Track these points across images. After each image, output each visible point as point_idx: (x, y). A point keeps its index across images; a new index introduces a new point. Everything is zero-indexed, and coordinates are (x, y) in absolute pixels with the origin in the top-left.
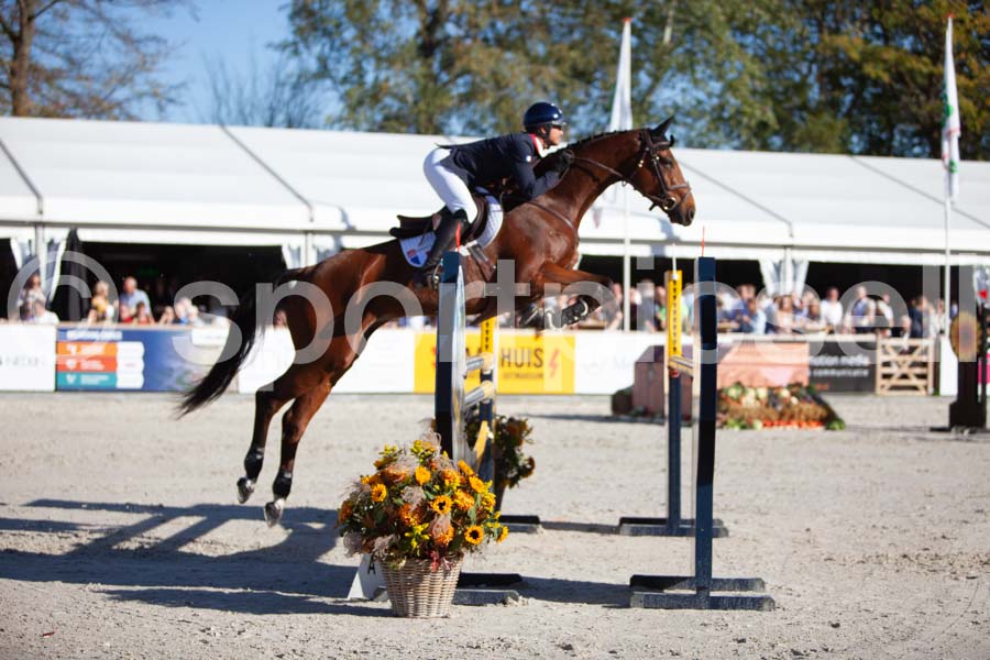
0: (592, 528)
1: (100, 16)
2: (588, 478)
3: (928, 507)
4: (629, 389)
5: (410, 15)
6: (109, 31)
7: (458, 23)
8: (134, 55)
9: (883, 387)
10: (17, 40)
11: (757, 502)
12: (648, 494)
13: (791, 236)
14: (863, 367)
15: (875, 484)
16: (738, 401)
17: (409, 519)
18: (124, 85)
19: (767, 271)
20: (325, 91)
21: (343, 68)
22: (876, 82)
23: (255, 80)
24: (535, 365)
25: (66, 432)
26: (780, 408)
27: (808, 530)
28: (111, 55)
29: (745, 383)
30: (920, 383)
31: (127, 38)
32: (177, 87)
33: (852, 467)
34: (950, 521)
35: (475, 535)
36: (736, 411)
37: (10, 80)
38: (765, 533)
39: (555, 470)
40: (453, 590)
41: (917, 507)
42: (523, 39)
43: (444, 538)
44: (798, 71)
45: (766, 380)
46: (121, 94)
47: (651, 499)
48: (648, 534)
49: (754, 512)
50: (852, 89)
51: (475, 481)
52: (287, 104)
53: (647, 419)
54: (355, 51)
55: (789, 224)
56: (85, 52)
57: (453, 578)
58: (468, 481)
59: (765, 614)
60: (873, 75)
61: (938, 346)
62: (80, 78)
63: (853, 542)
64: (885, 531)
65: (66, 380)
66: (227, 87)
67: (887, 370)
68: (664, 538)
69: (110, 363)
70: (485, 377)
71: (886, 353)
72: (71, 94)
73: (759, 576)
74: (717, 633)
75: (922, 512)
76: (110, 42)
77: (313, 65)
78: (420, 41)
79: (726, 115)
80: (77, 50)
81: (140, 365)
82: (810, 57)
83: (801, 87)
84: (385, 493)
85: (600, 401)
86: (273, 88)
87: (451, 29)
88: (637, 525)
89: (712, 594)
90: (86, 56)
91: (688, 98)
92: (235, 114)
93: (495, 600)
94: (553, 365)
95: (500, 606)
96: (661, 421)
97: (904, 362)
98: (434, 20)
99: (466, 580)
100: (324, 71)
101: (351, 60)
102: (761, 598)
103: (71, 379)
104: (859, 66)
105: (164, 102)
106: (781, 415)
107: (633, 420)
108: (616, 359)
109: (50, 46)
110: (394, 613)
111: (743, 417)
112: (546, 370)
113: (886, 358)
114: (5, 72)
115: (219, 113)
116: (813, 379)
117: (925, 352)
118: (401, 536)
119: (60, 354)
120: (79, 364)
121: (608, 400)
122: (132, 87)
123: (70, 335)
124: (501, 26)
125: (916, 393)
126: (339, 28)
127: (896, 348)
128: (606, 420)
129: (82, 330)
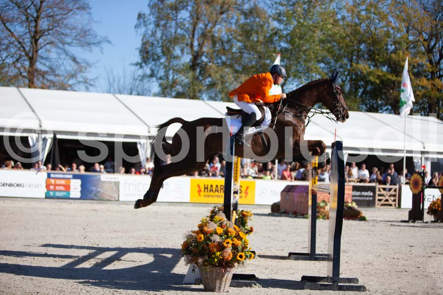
1: (65, 51)
2: (269, 237)
3: (413, 251)
4: (278, 202)
5: (188, 54)
6: (67, 57)
7: (206, 57)
8: (77, 66)
9: (378, 204)
12: (296, 244)
14: (370, 196)
15: (387, 241)
16: (324, 209)
17: (213, 250)
18: (73, 78)
20: (153, 82)
21: (161, 73)
22: (372, 83)
23: (125, 78)
25: (51, 214)
29: (327, 201)
30: (393, 203)
31: (74, 60)
32: (93, 80)
33: (375, 235)
34: (424, 256)
35: (241, 257)
36: (323, 212)
37: (28, 75)
38: (350, 260)
40: (230, 280)
41: (408, 251)
43: (229, 258)
46: (71, 82)
47: (298, 246)
48: (301, 260)
50: (363, 87)
51: (241, 234)
52: (137, 87)
53: (286, 215)
54: (165, 67)
57: (230, 276)
58: (238, 234)
59: (362, 293)
60: (373, 80)
61: (400, 188)
62: (56, 75)
64: (399, 260)
65: (49, 194)
66: (114, 80)
67: (380, 198)
68: (308, 261)
69: (67, 188)
70: (236, 193)
71: (379, 190)
72: (52, 82)
73: (356, 277)
75: (411, 253)
76: (67, 62)
77: (148, 72)
78: (191, 64)
80: (54, 64)
81: (79, 189)
82: (346, 73)
84: (203, 238)
85: (266, 208)
86: (132, 80)
87: (204, 59)
88: (296, 256)
89: (339, 284)
92: (116, 90)
93: (247, 285)
94: (246, 193)
95: (249, 288)
96: (294, 216)
97: (387, 195)
98: (196, 57)
99: (236, 277)
100: (152, 75)
101: (164, 70)
102: (360, 286)
103: (51, 194)
104: (365, 77)
105: (88, 86)
107: (280, 215)
108: (271, 191)
109: (44, 61)
110: (205, 290)
111: (325, 215)
112: (243, 194)
113: (380, 193)
114: (26, 72)
115: (110, 89)
116: (353, 200)
117: (395, 191)
118: (210, 257)
119: (48, 183)
120: (55, 188)
121: (270, 207)
122: (76, 79)
123: (52, 176)
124: (224, 58)
125: (391, 207)
126: (159, 58)
127: (384, 189)
128: (269, 215)
129: (56, 174)
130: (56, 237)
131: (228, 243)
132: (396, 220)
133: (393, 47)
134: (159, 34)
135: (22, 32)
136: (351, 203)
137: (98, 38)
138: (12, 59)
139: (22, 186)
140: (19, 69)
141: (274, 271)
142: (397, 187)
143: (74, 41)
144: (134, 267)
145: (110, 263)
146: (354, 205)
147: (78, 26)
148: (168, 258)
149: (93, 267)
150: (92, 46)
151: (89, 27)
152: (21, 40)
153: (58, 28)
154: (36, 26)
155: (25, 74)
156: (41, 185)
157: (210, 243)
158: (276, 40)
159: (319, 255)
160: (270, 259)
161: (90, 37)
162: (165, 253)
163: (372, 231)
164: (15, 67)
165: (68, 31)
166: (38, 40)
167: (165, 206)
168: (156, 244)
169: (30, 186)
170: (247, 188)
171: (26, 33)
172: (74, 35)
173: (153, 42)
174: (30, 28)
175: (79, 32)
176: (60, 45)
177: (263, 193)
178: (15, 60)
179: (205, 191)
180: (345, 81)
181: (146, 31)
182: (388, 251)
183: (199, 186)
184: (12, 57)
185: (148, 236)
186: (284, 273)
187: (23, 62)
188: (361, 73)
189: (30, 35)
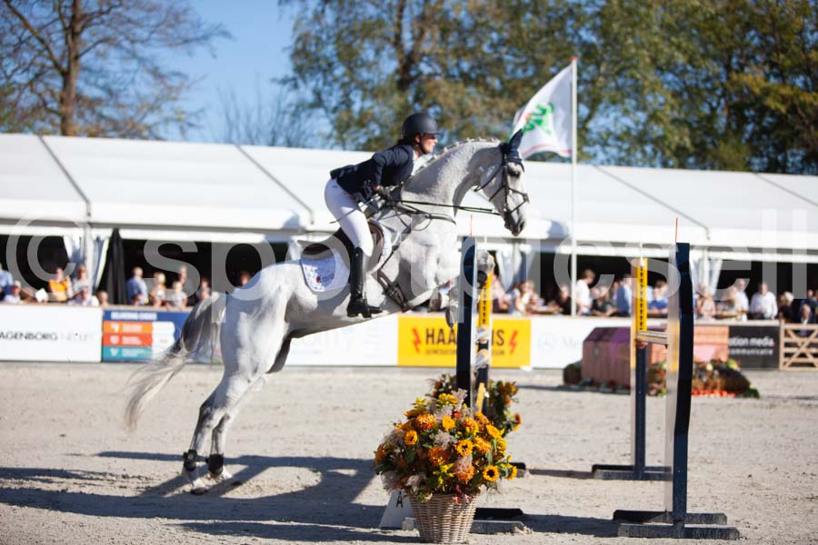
0: (570, 474)
1: (134, 55)
2: (556, 434)
4: (581, 361)
5: (391, 57)
6: (141, 68)
7: (429, 63)
8: (162, 87)
9: (785, 363)
10: (66, 75)
11: (701, 454)
12: (609, 447)
13: (708, 238)
14: (768, 347)
15: (795, 440)
17: (436, 460)
18: (153, 112)
20: (318, 118)
21: (333, 100)
22: (773, 113)
23: (260, 109)
24: (498, 344)
26: (705, 379)
27: (750, 476)
28: (144, 87)
30: (816, 361)
31: (157, 74)
32: (196, 114)
33: (773, 427)
35: (491, 473)
37: (60, 107)
38: (714, 478)
39: (526, 428)
40: (471, 520)
42: (484, 77)
43: (467, 476)
44: (709, 104)
46: (151, 119)
47: (613, 451)
48: (617, 478)
49: (701, 463)
50: (753, 120)
51: (491, 429)
52: (287, 129)
53: (594, 388)
54: (344, 85)
55: (706, 228)
56: (122, 83)
57: (471, 511)
58: (486, 430)
59: (732, 542)
60: (773, 107)
62: (119, 106)
63: (789, 485)
64: (814, 477)
65: (110, 353)
66: (238, 116)
67: (789, 350)
68: (631, 482)
69: (146, 339)
70: (482, 346)
71: (787, 334)
72: (110, 120)
73: (719, 511)
76: (143, 77)
77: (310, 97)
78: (397, 77)
80: (114, 82)
81: (172, 341)
82: (719, 92)
83: (711, 118)
84: (416, 438)
85: (553, 375)
86: (274, 115)
87: (425, 68)
88: (607, 471)
89: (686, 526)
90: (122, 87)
91: (619, 125)
92: (244, 136)
93: (504, 529)
94: (513, 344)
95: (509, 535)
96: (610, 390)
97: (803, 343)
98: (408, 62)
99: (481, 513)
100: (318, 103)
101: (341, 93)
102: (728, 529)
103: (114, 352)
104: (758, 99)
105: (186, 127)
106: (706, 385)
107: (582, 389)
108: (564, 339)
109: (92, 80)
110: (422, 540)
112: (506, 347)
113: (788, 340)
114: (55, 100)
115: (230, 136)
116: (731, 357)
118: (429, 474)
119: (106, 331)
120: (121, 340)
121: (561, 373)
123: (114, 316)
124: (465, 65)
125: (813, 369)
126: (331, 67)
127: (797, 332)
128: (559, 388)
129: (124, 311)
131: (465, 447)
134: (330, 17)
135: (47, 18)
137: (204, 27)
138: (25, 74)
139: (54, 337)
140: (40, 95)
143: (155, 36)
146: (734, 366)
147: (161, 5)
150: (192, 46)
151: (184, 6)
152: (43, 35)
153: (120, 10)
154: (74, 6)
155: (54, 105)
156: (92, 335)
158: (571, 27)
159: (653, 468)
160: (554, 478)
161: (188, 26)
163: (768, 419)
164: (32, 91)
165: (142, 14)
166: (79, 34)
167: (347, 373)
168: (328, 451)
169: (69, 338)
170: (515, 334)
172: (153, 22)
173: (319, 34)
174: (63, 10)
175: (164, 16)
176: (126, 44)
177: (547, 343)
178: (31, 76)
179: (427, 342)
180: (713, 109)
181: (303, 11)
182: (795, 459)
183: (415, 331)
184: (27, 70)
185: (311, 436)
186: (581, 505)
187: (47, 80)
188: (751, 92)
189: (64, 24)
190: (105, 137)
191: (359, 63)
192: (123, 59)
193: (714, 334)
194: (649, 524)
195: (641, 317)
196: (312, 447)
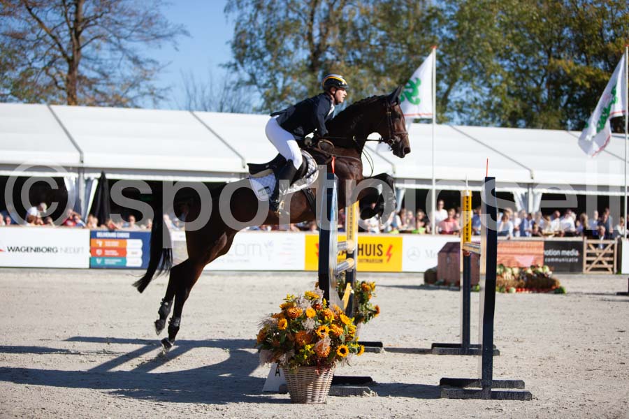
1: (120, 48)
2: (411, 321)
3: (621, 338)
4: (437, 267)
5: (304, 48)
6: (125, 57)
7: (332, 53)
8: (140, 70)
9: (587, 268)
11: (516, 335)
12: (448, 330)
13: (532, 178)
14: (574, 257)
15: (587, 324)
16: (502, 276)
17: (301, 341)
18: (134, 88)
19: (517, 198)
20: (253, 92)
21: (264, 80)
22: (582, 87)
23: (211, 85)
24: (378, 254)
25: (94, 292)
26: (526, 280)
28: (127, 70)
29: (505, 265)
30: (610, 267)
31: (136, 61)
32: (165, 90)
33: (573, 315)
35: (343, 351)
36: (500, 282)
37: (67, 85)
38: (522, 353)
40: (329, 386)
41: (614, 338)
43: (324, 353)
44: (536, 82)
45: (518, 263)
46: (132, 93)
47: (450, 333)
48: (449, 354)
49: (515, 341)
50: (567, 93)
51: (343, 317)
52: (231, 100)
53: (446, 287)
54: (271, 68)
55: (529, 169)
56: (111, 68)
57: (329, 379)
58: (339, 317)
59: (526, 402)
60: (580, 83)
61: (620, 244)
64: (596, 352)
65: (95, 261)
66: (195, 91)
67: (590, 259)
68: (459, 356)
69: (122, 252)
70: (350, 256)
71: (589, 248)
72: (103, 94)
73: (520, 379)
74: (496, 414)
75: (618, 341)
76: (125, 63)
77: (247, 77)
78: (310, 62)
79: (492, 108)
80: (106, 67)
81: (140, 253)
82: (542, 73)
83: (539, 90)
84: (286, 324)
85: (418, 276)
86: (222, 90)
88: (442, 348)
89: (492, 390)
90: (111, 71)
91: (470, 97)
92: (199, 105)
93: (355, 393)
94: (389, 254)
95: (358, 398)
96: (457, 288)
97: (600, 253)
98: (317, 52)
99: (337, 381)
100: (253, 81)
101: (269, 74)
102: (524, 393)
103: (99, 261)
104: (570, 79)
105: (157, 98)
106: (527, 284)
107: (437, 288)
108: (426, 251)
109: (90, 65)
110: (292, 401)
111: (504, 286)
112: (384, 257)
113: (589, 251)
114: (63, 80)
115: (190, 105)
116: (545, 263)
117: (612, 248)
118: (297, 352)
119: (93, 245)
120: (103, 252)
121: (422, 275)
122: (138, 90)
123: (99, 235)
124: (358, 54)
125: (607, 272)
126: (262, 55)
128: (421, 287)
130: (92, 326)
131: (323, 331)
132: (611, 291)
133: (612, 32)
134: (261, 20)
135: (59, 20)
136: (543, 268)
137: (170, 27)
138: (42, 61)
139: (55, 250)
140: (53, 77)
141: (404, 372)
142: (615, 242)
143: (134, 33)
144: (196, 369)
145: (162, 364)
146: (547, 270)
147: (139, 11)
148: (250, 354)
149: (136, 369)
150: (162, 41)
151: (155, 12)
152: (54, 33)
153: (109, 15)
154: (77, 12)
155: (62, 84)
156: (83, 248)
157: (297, 332)
158: (435, 26)
159: (477, 346)
160: (402, 354)
161: (158, 26)
162: (248, 348)
163: (570, 309)
164: (47, 73)
165: (125, 18)
166: (80, 32)
167: (268, 276)
168: (239, 333)
169: (66, 251)
170: (391, 247)
171: (63, 23)
172: (133, 24)
173: (253, 31)
174: (69, 15)
175: (141, 19)
176: (114, 39)
177: (414, 254)
178: (46, 63)
180: (539, 85)
181: (241, 16)
182: (584, 339)
183: (318, 246)
184: (43, 58)
185: (230, 322)
186: (418, 374)
187: (58, 66)
188: (565, 72)
189: (69, 25)
190: (100, 106)
191: (282, 52)
192: (112, 50)
193: (533, 247)
194: (466, 388)
195: (467, 234)
196: (228, 331)
